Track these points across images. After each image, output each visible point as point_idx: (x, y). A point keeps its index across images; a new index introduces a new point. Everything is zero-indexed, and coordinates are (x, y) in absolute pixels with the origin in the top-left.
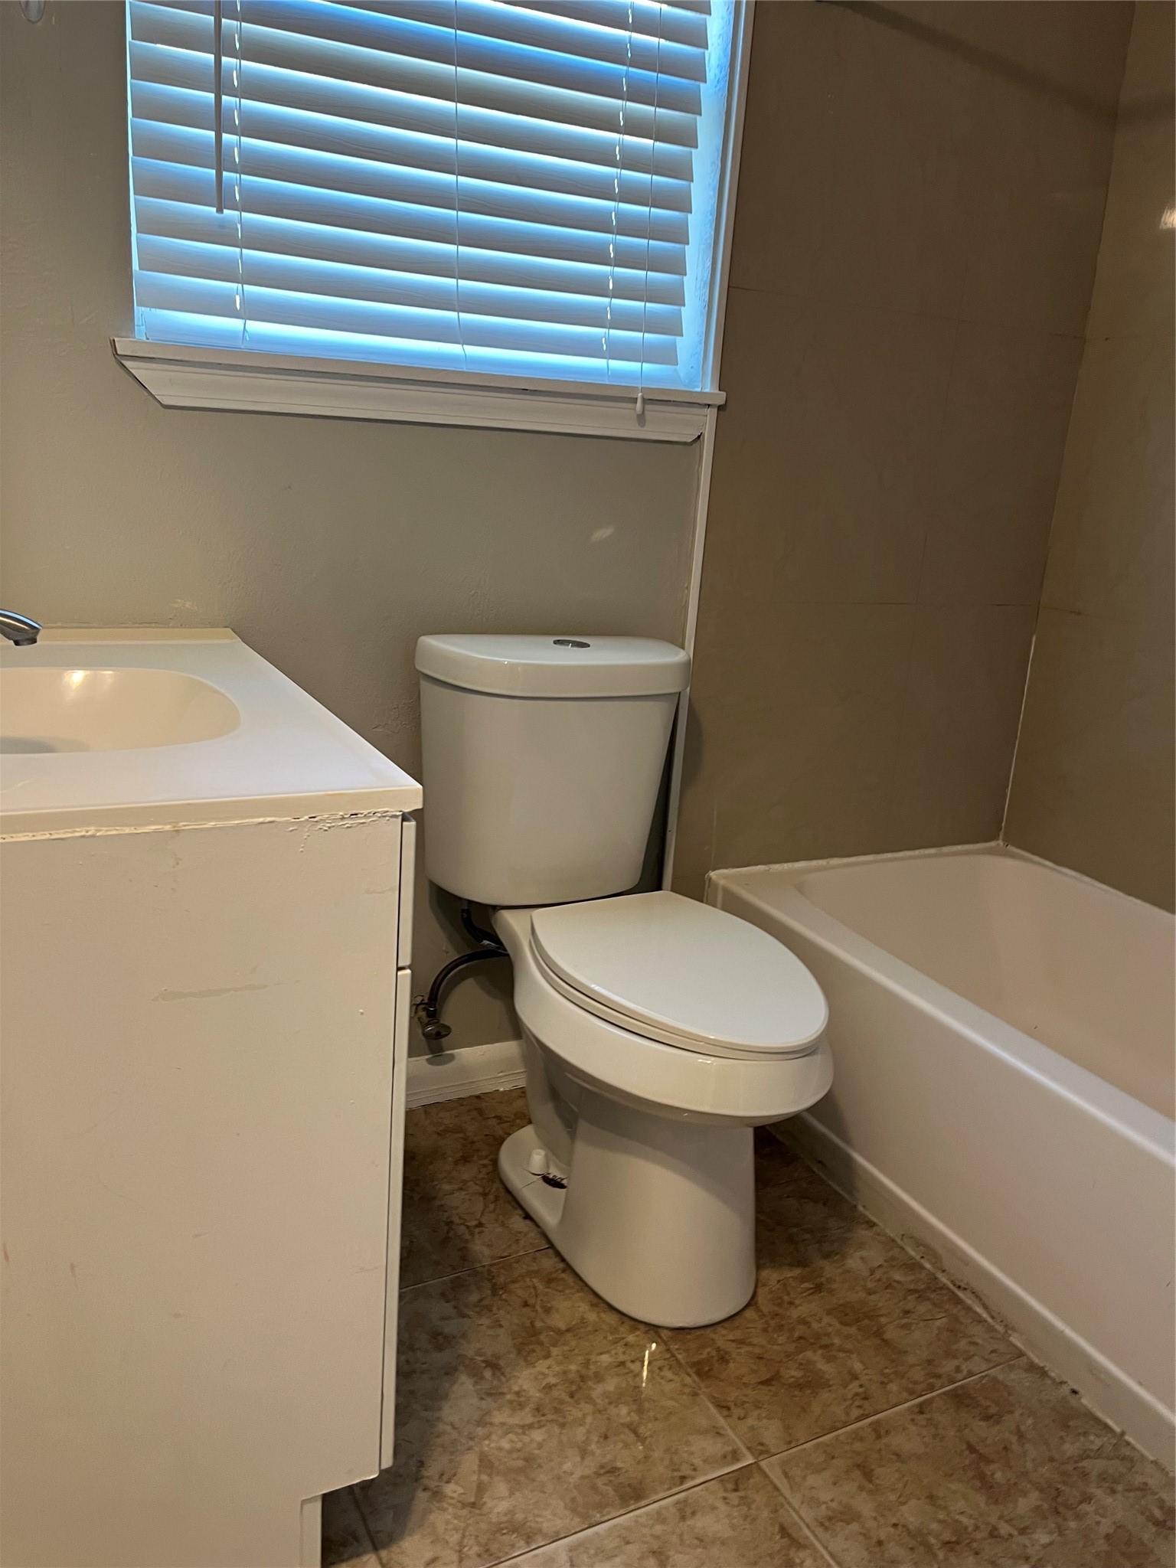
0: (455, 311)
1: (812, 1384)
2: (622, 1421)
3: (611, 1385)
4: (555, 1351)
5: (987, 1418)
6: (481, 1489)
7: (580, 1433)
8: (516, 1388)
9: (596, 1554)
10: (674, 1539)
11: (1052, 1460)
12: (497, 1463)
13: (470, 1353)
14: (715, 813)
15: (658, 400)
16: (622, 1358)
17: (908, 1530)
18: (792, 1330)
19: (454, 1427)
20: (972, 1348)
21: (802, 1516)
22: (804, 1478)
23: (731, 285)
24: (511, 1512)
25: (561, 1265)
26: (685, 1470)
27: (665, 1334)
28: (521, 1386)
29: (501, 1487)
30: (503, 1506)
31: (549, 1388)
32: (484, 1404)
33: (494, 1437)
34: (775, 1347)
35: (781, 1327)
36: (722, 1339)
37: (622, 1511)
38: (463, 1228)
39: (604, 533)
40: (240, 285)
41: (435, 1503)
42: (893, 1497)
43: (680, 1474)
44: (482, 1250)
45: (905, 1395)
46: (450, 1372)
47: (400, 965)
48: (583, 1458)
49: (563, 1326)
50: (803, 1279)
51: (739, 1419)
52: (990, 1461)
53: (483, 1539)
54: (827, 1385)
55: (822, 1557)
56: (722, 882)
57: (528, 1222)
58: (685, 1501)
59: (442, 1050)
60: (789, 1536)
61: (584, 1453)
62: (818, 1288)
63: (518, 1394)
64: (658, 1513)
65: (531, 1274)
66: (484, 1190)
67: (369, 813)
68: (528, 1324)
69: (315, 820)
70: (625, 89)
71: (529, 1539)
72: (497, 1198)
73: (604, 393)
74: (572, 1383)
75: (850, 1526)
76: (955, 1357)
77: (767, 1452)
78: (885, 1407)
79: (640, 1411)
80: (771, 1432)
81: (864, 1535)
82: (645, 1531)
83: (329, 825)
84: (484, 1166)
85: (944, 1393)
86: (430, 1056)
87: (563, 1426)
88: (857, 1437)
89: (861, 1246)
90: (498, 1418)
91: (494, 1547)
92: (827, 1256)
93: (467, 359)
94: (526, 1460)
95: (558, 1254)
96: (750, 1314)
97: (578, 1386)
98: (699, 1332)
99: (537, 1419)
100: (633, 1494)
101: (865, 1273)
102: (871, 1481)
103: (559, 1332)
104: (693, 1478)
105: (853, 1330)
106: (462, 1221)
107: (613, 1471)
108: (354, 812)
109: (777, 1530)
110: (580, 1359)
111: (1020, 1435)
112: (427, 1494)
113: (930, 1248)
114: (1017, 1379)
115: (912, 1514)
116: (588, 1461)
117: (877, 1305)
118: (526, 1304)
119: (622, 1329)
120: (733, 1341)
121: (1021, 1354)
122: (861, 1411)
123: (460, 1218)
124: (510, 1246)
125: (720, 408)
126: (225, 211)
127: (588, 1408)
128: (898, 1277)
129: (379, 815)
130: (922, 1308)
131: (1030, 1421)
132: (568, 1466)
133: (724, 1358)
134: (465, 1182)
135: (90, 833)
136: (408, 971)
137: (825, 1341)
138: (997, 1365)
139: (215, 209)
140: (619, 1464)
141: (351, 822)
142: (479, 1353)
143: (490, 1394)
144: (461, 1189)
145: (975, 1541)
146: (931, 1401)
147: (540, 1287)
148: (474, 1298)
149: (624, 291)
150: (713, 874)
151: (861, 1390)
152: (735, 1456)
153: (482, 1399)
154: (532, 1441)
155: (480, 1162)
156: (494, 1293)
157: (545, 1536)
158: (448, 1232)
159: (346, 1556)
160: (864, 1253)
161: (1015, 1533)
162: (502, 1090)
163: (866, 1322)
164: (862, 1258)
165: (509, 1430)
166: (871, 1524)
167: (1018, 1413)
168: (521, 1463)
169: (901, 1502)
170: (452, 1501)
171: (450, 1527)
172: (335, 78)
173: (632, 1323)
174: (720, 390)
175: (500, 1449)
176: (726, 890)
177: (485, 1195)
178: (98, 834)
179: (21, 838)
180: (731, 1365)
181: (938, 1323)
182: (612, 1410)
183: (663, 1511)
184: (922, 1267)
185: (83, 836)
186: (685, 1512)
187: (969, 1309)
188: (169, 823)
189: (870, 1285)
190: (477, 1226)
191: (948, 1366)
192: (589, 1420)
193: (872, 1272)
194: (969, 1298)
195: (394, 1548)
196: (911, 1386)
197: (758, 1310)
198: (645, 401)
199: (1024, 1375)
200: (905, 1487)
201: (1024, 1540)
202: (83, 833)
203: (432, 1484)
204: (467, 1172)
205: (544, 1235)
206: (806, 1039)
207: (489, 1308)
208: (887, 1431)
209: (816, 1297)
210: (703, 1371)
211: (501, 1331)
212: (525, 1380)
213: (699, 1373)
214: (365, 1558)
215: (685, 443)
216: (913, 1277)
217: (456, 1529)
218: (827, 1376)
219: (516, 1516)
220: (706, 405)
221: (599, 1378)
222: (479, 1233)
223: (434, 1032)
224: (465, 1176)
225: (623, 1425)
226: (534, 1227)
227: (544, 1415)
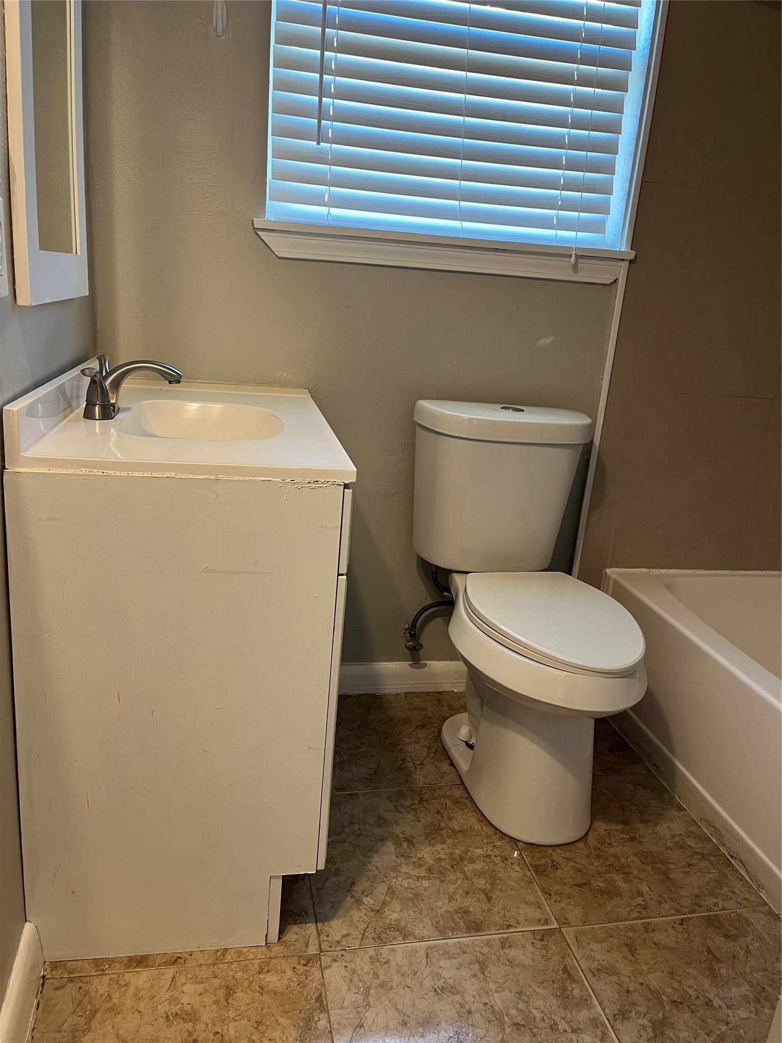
0: (457, 200)
1: (610, 892)
2: (480, 887)
3: (478, 866)
4: (449, 841)
5: (727, 936)
6: (384, 903)
7: (452, 888)
8: (419, 856)
9: (443, 955)
10: (494, 958)
11: (765, 970)
12: (397, 893)
13: (397, 832)
14: (613, 530)
15: (586, 256)
16: (489, 852)
17: (649, 988)
18: (606, 859)
19: (377, 869)
20: (730, 894)
21: (580, 963)
22: (589, 944)
23: (644, 180)
24: (398, 920)
25: (466, 795)
26: (512, 922)
27: (520, 845)
28: (423, 855)
29: (397, 906)
30: (395, 916)
31: (440, 860)
32: (398, 860)
33: (399, 878)
34: (591, 867)
35: (599, 857)
36: (557, 855)
37: (465, 935)
38: (411, 764)
39: (546, 341)
40: (328, 187)
41: (356, 905)
42: (645, 968)
43: (509, 924)
44: (420, 779)
45: (673, 911)
46: (383, 839)
47: (340, 572)
48: (450, 901)
49: (457, 828)
50: (623, 832)
51: (555, 902)
52: (719, 961)
53: (378, 930)
54: (620, 896)
55: (587, 990)
56: (613, 576)
57: (452, 767)
58: (507, 938)
59: (420, 660)
60: (569, 974)
61: (451, 898)
62: (632, 839)
63: (420, 859)
64: (488, 941)
65: (445, 796)
66: (430, 746)
67: (325, 481)
68: (436, 822)
69: (294, 482)
70: (579, 57)
71: (405, 937)
72: (436, 751)
73: (549, 251)
74: (454, 860)
75: (611, 978)
76: (716, 897)
77: (569, 924)
78: (657, 915)
79: (493, 884)
80: (574, 914)
81: (619, 985)
82: (477, 949)
83: (301, 486)
84: (434, 732)
85: (700, 916)
86: (412, 663)
87: (442, 881)
88: (632, 928)
89: (671, 820)
90: (404, 869)
91: (383, 936)
92: (644, 822)
93: (463, 230)
94: (415, 895)
95: (466, 789)
96: (580, 845)
97: (457, 863)
98: (542, 849)
99: (428, 875)
100: (475, 927)
101: (668, 836)
102: (633, 956)
103: (454, 831)
104: (515, 928)
105: (649, 868)
106: (411, 760)
107: (467, 912)
108: (316, 480)
109: (562, 968)
110: (463, 848)
111: (748, 950)
112: (352, 900)
113: (719, 829)
114: (758, 919)
115: (654, 980)
116: (453, 903)
117: (669, 857)
118: (438, 812)
119: (494, 837)
120: (564, 858)
121: (765, 904)
122: (639, 915)
123: (411, 758)
124: (437, 779)
125: (631, 262)
126: (321, 144)
127: (461, 876)
128: (690, 843)
129: (330, 483)
130: (704, 864)
131: (756, 945)
132: (439, 904)
133: (555, 866)
134: (419, 739)
135: (172, 476)
136: (345, 577)
137: (628, 870)
138: (745, 908)
139: (315, 143)
140: (471, 910)
141: (314, 486)
142: (403, 833)
143: (402, 856)
144: (416, 742)
145: (695, 1005)
146: (690, 919)
147: (450, 805)
148: (408, 803)
149: (570, 186)
150: (608, 571)
151: (644, 903)
152: (547, 921)
153: (397, 857)
154: (422, 885)
155: (432, 729)
156: (420, 803)
157: (415, 938)
158: (402, 765)
159: (298, 921)
160: (671, 825)
161: (724, 1007)
162: (456, 691)
163: (659, 865)
164: (669, 828)
165: (408, 876)
166: (625, 979)
167: (750, 938)
168: (411, 896)
169: (650, 972)
170: (366, 907)
171: (362, 919)
172: (395, 61)
173: (501, 835)
174: (632, 250)
175: (402, 886)
176: (614, 580)
177: (429, 748)
178: (176, 477)
179: (136, 474)
180: (559, 871)
181: (710, 875)
182: (475, 880)
183: (492, 941)
184: (710, 840)
185: (168, 477)
186: (504, 944)
187: (737, 871)
188: (214, 475)
189: (669, 844)
190: (420, 764)
191: (711, 901)
192: (459, 882)
193: (673, 837)
194: (738, 865)
195: (327, 924)
196: (679, 907)
197: (586, 843)
198: (577, 257)
199: (763, 917)
200: (654, 964)
201: (730, 1012)
202: (168, 475)
203: (357, 895)
204: (421, 734)
205: (460, 776)
206: (622, 666)
207: (415, 810)
208: (653, 930)
209: (628, 844)
210: (540, 871)
211: (419, 824)
212: (427, 853)
213: (536, 872)
214: (309, 925)
215: (605, 285)
216: (701, 845)
217: (364, 921)
218: (622, 890)
219: (401, 923)
220: (621, 259)
221: (472, 861)
222: (420, 768)
223: (413, 645)
224: (421, 736)
225: (480, 889)
226: (455, 771)
227: (432, 874)
